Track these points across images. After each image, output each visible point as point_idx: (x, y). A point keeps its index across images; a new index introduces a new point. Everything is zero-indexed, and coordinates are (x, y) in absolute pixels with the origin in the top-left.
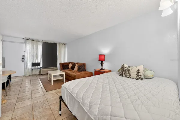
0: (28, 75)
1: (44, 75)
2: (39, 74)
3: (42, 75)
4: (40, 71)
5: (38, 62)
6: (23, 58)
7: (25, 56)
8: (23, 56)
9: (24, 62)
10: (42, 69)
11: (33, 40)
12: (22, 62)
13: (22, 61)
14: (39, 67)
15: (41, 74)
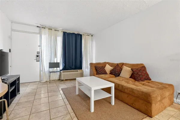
0: (45, 81)
1: (66, 82)
2: (58, 79)
3: (62, 82)
4: (60, 75)
5: (57, 61)
6: (37, 56)
7: (40, 53)
8: (37, 52)
9: (39, 61)
10: (63, 72)
11: (50, 29)
12: (37, 61)
13: (36, 59)
14: (58, 69)
15: (62, 79)
